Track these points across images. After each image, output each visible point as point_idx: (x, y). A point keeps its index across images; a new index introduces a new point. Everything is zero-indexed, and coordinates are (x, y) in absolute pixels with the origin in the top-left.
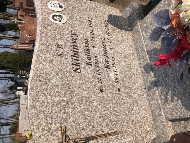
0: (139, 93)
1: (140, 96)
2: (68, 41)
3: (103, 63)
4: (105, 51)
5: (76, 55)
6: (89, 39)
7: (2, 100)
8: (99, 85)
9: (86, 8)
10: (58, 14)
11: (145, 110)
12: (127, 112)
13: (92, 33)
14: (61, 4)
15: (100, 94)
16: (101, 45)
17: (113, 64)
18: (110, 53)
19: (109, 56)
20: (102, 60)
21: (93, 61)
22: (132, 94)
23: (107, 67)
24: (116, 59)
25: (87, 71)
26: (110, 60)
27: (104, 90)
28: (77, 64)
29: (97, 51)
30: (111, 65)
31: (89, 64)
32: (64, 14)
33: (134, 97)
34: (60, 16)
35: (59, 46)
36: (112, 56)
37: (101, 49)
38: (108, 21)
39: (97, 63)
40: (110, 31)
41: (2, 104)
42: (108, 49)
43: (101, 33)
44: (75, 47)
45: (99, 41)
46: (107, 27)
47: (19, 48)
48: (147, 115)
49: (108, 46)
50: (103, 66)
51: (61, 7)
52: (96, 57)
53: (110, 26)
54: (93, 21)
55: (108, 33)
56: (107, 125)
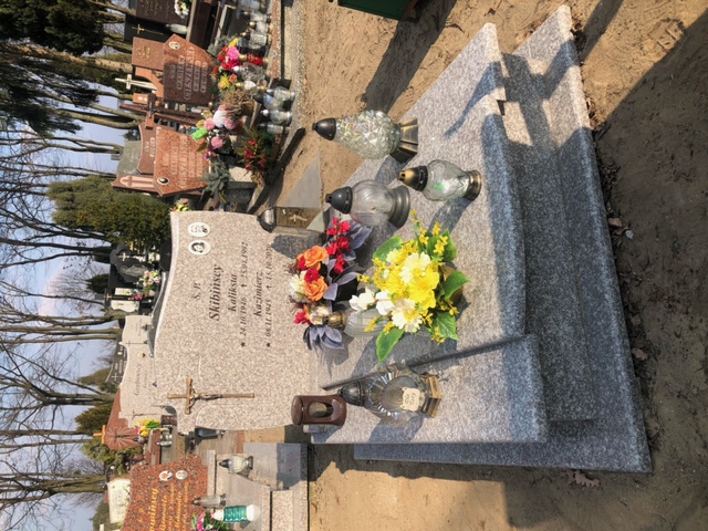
0: (298, 350)
1: (299, 355)
2: (208, 278)
3: (252, 307)
4: (259, 291)
5: (216, 297)
6: (238, 274)
7: (66, 321)
8: (242, 336)
9: (242, 229)
10: (199, 241)
11: (302, 373)
12: (273, 373)
13: (244, 267)
14: (207, 226)
15: (240, 348)
16: (255, 283)
17: (268, 309)
18: (266, 293)
19: (264, 299)
20: (251, 304)
21: (239, 305)
22: (286, 351)
23: (257, 314)
24: (274, 302)
25: (228, 319)
26: (264, 305)
27: (246, 343)
28: (216, 309)
29: (247, 292)
30: (264, 311)
31: (233, 309)
32: (208, 240)
33: (288, 355)
34: (202, 244)
35: (196, 286)
36: (269, 298)
37: (255, 288)
38: (273, 246)
39: (243, 308)
40: (273, 261)
41: (64, 334)
42: (264, 288)
43: (257, 265)
44: (217, 286)
45: (252, 276)
46: (269, 255)
47: (134, 186)
48: (303, 380)
49: (265, 283)
50: (252, 313)
51: (205, 230)
52: (244, 299)
53: (274, 253)
54: (249, 247)
55: (269, 265)
56: (243, 385)
